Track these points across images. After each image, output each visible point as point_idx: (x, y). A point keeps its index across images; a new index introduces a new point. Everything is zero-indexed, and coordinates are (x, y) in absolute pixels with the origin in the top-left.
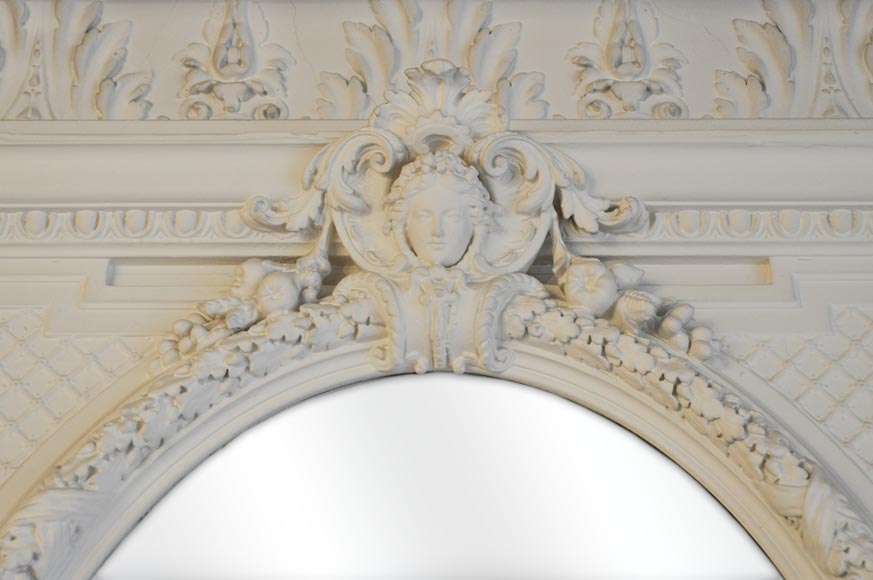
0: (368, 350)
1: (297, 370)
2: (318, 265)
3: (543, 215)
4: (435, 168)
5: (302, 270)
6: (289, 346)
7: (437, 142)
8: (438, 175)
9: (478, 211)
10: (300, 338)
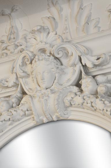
0: (30, 119)
1: (12, 128)
2: (17, 96)
3: (77, 65)
4: (39, 59)
5: (12, 98)
6: (8, 122)
7: (43, 51)
8: (41, 61)
9: (55, 69)
10: (10, 119)
